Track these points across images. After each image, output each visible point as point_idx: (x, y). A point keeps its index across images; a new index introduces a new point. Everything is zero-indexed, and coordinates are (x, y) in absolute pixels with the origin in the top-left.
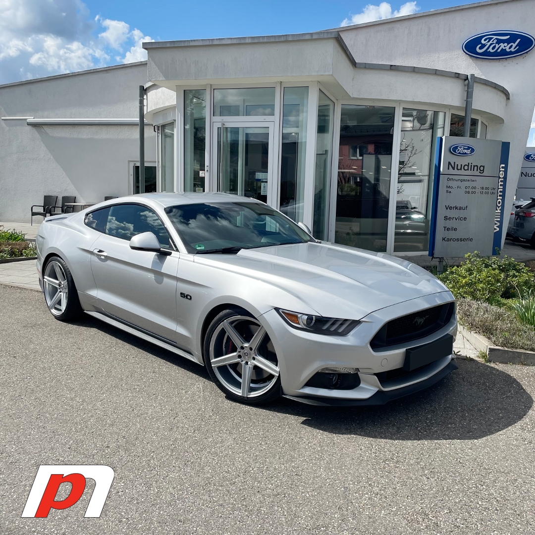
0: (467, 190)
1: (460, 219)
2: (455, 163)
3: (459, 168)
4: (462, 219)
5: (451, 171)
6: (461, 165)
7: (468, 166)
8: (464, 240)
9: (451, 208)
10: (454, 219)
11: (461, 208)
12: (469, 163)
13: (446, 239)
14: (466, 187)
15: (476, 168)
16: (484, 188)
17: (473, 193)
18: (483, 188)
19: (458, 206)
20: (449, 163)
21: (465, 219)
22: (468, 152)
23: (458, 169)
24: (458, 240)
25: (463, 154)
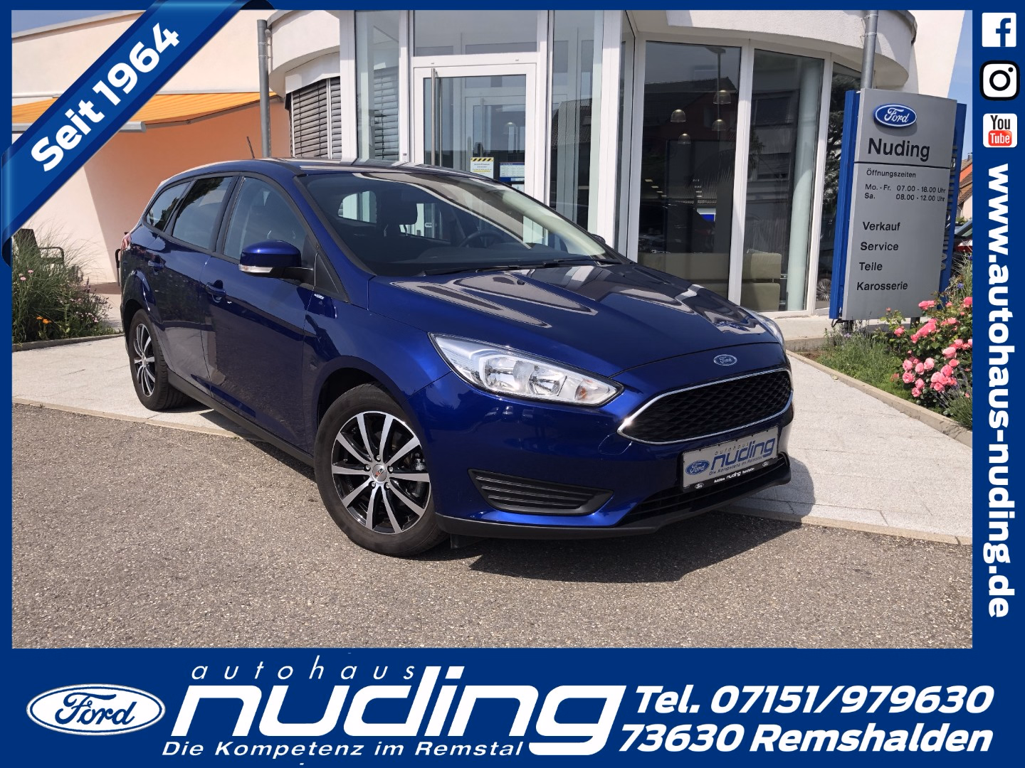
0: (901, 193)
1: (886, 247)
2: (880, 140)
3: (888, 150)
4: (890, 247)
5: (874, 156)
6: (892, 145)
7: (903, 147)
8: (894, 287)
9: (872, 227)
10: (878, 247)
11: (889, 227)
12: (904, 142)
13: (863, 286)
14: (899, 188)
15: (915, 150)
16: (928, 190)
17: (911, 197)
18: (924, 189)
19: (885, 223)
20: (872, 141)
21: (896, 247)
22: (904, 119)
23: (886, 153)
24: (883, 287)
25: (895, 123)
